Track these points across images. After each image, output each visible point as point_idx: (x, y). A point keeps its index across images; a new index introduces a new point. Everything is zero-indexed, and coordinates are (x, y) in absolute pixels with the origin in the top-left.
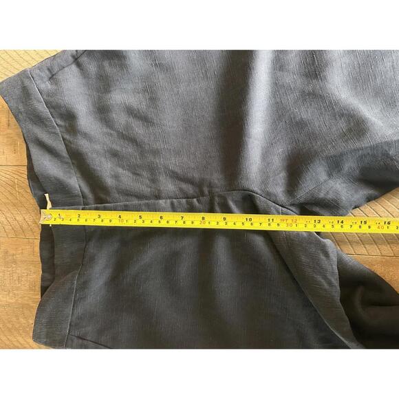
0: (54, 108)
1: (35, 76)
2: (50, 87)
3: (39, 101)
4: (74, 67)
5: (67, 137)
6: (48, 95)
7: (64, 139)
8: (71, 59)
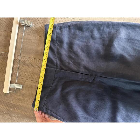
0: (58, 38)
1: (56, 27)
2: (59, 32)
3: (55, 35)
4: (68, 29)
5: (58, 47)
6: (58, 34)
7: (57, 48)
8: (68, 26)
